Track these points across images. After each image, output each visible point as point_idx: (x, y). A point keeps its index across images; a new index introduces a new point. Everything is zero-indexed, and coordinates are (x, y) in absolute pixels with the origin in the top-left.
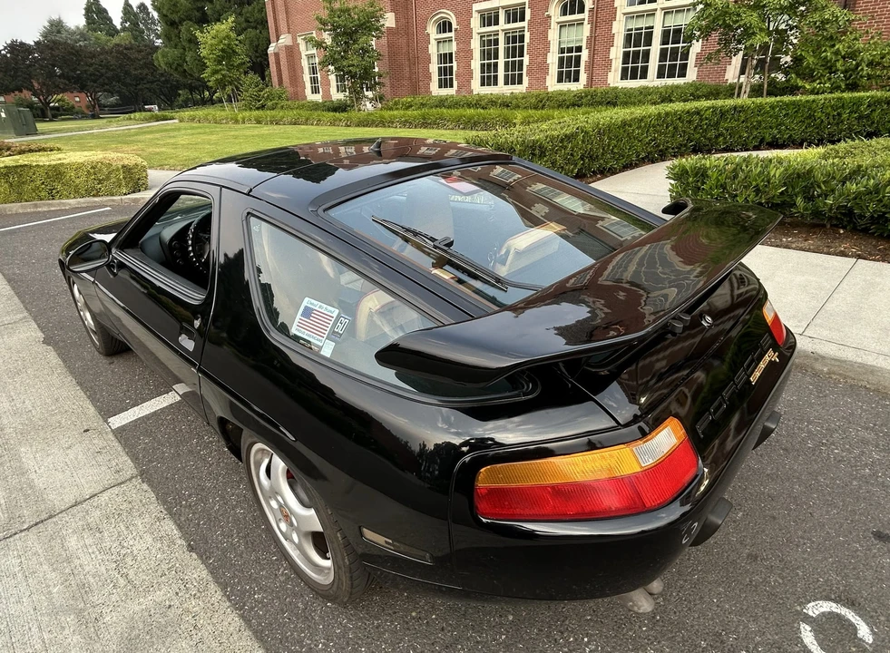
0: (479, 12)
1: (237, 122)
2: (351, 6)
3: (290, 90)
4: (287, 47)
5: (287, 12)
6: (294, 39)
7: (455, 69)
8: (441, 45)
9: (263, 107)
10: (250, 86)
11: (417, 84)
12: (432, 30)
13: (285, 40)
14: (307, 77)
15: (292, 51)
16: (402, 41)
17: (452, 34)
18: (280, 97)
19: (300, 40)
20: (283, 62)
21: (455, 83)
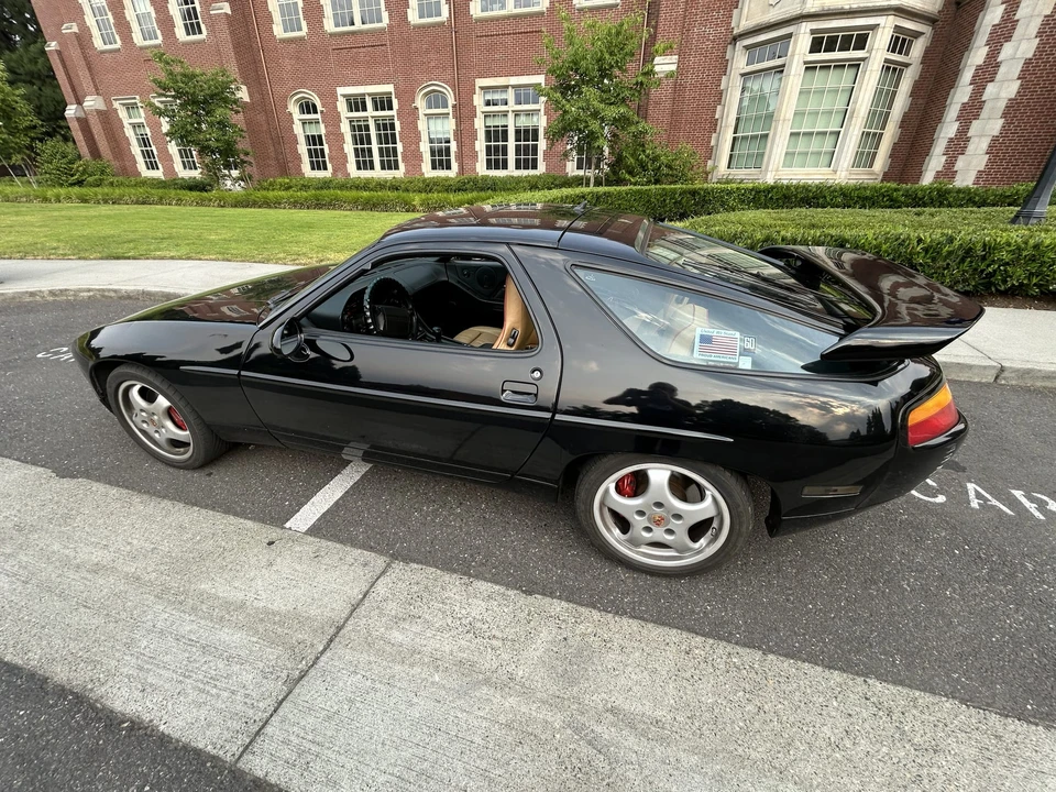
0: (344, 96)
1: (46, 200)
2: (198, 71)
3: (115, 164)
4: (99, 112)
5: (90, 69)
6: (108, 103)
7: (327, 151)
8: (307, 126)
9: (80, 183)
10: (53, 155)
11: (287, 165)
12: (294, 109)
13: (92, 103)
14: (136, 150)
15: (108, 118)
16: (261, 118)
17: (318, 116)
18: (103, 172)
19: (116, 105)
20: (97, 129)
21: (329, 166)
